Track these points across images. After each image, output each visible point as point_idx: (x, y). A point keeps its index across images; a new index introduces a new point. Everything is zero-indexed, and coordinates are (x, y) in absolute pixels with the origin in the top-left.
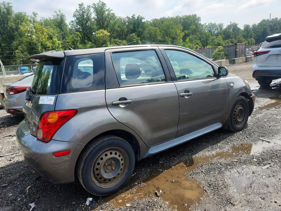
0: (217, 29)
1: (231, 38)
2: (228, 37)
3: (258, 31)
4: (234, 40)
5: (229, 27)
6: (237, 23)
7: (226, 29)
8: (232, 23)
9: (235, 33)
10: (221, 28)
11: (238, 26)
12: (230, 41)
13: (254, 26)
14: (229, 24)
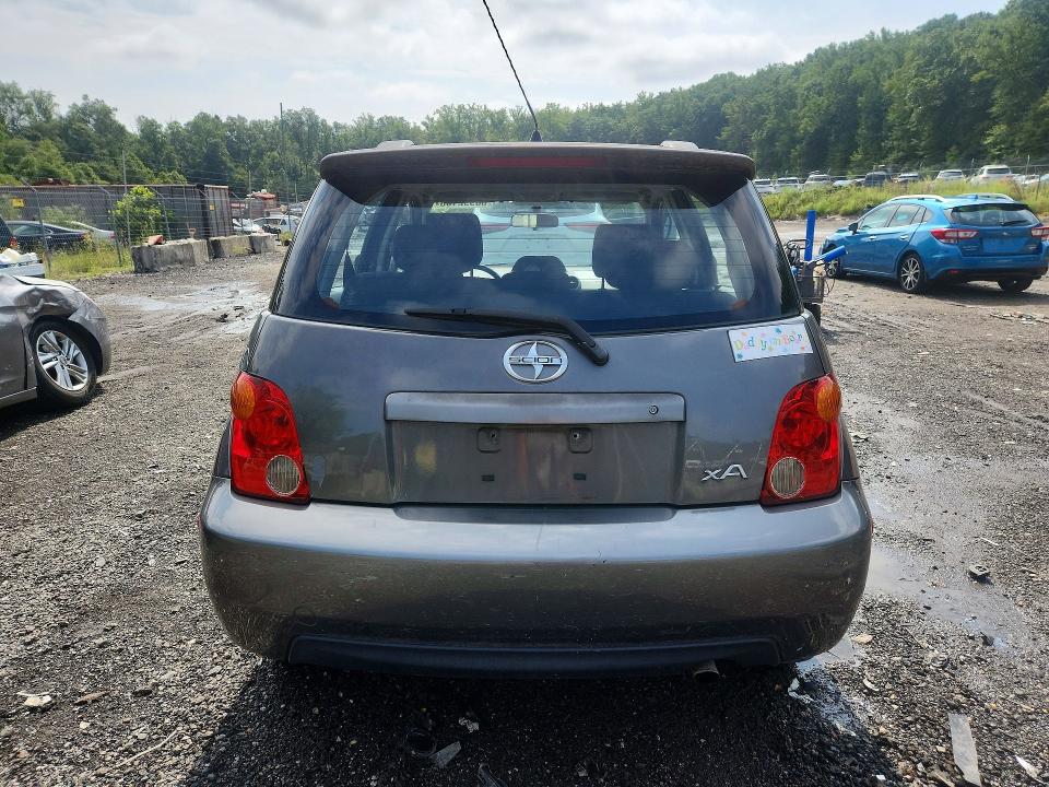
0: (29, 112)
1: (96, 159)
2: (82, 150)
3: (192, 150)
4: (108, 167)
5: (82, 113)
6: (110, 104)
7: (71, 120)
8: (92, 98)
9: (108, 144)
10: (46, 112)
11: (116, 118)
12: (95, 170)
13: (173, 126)
14: (80, 103)
